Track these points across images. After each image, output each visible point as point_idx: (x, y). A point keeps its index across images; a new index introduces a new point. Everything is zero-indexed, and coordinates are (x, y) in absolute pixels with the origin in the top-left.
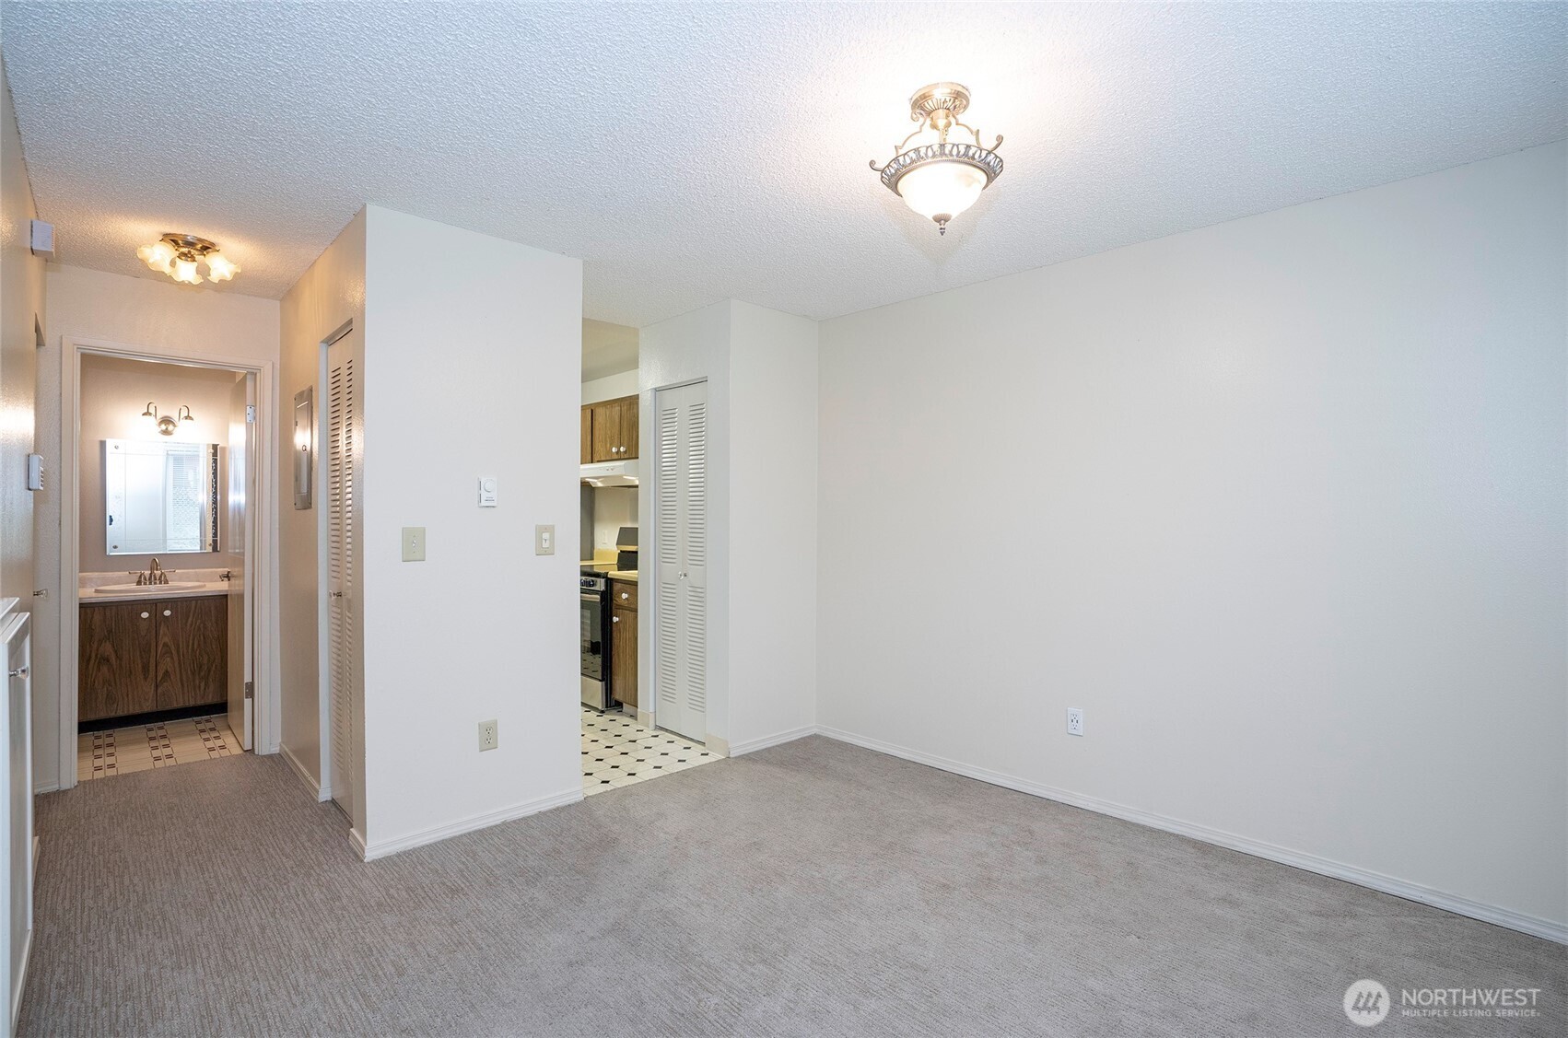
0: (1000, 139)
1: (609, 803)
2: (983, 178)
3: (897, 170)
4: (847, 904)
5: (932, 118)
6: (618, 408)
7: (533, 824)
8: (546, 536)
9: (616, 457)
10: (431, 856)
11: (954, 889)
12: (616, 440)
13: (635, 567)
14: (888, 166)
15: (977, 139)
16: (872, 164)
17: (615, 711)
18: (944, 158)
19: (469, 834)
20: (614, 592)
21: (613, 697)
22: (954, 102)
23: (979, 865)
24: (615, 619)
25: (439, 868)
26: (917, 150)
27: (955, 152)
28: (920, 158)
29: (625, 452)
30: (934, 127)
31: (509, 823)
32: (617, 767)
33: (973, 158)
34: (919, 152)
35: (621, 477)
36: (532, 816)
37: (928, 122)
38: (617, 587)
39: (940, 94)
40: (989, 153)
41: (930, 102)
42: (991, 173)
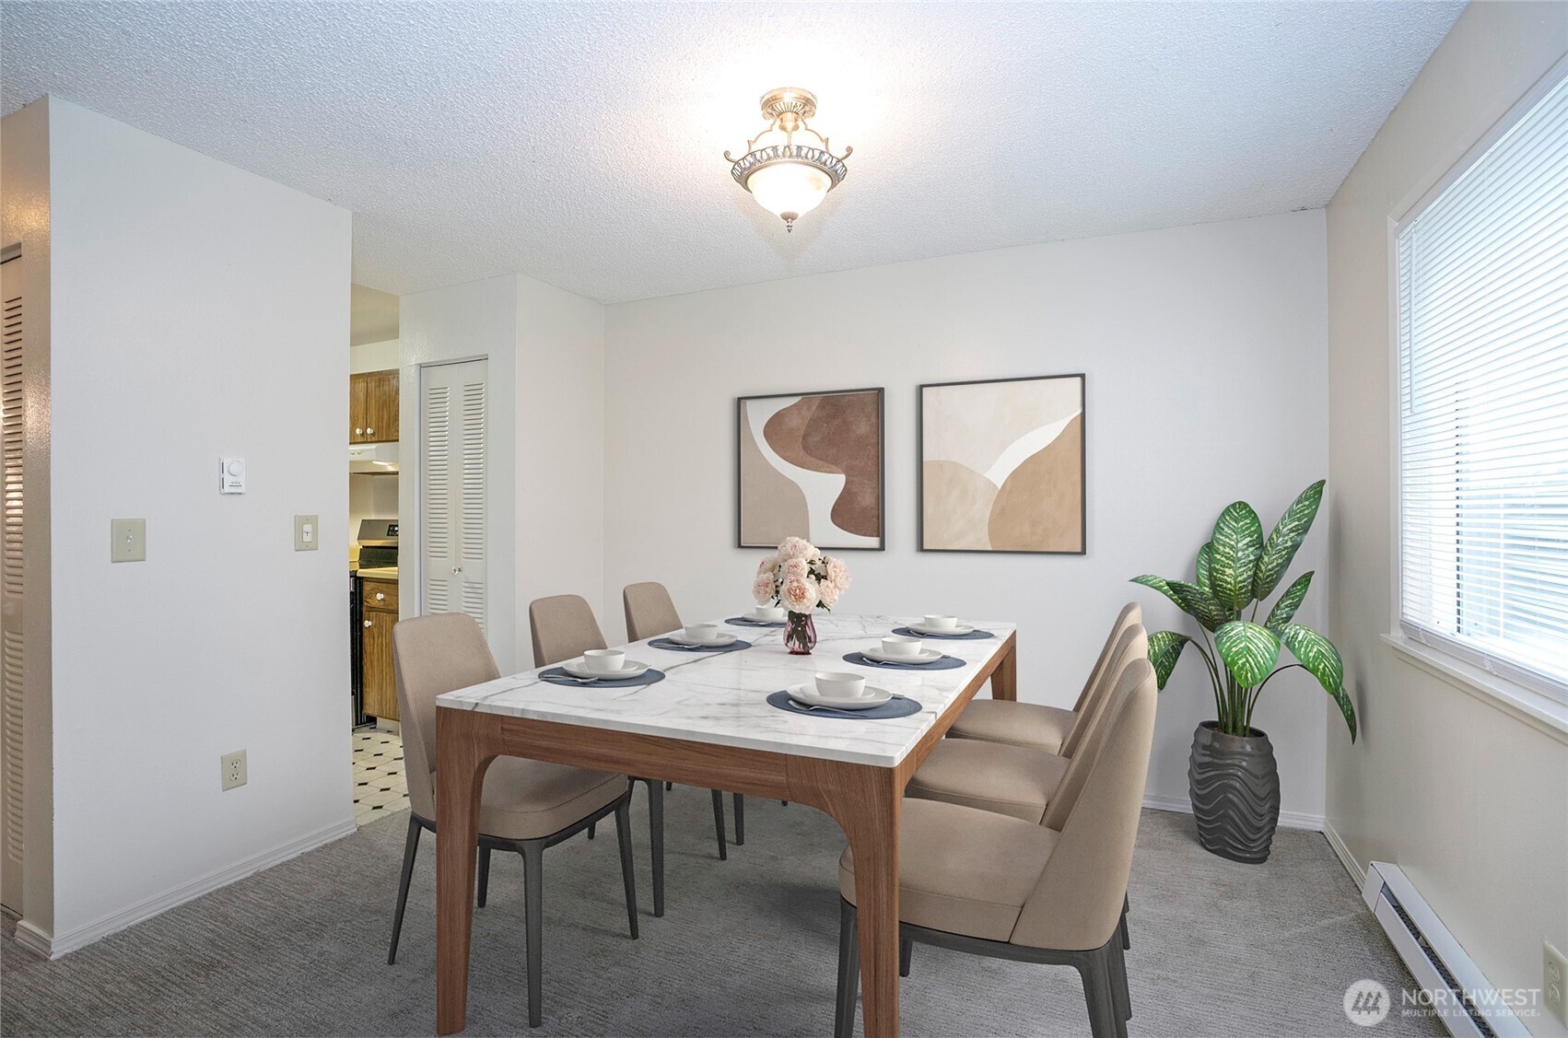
0: (850, 150)
1: (390, 830)
2: (827, 181)
3: (752, 164)
4: (685, 891)
5: (782, 119)
6: (364, 384)
7: (298, 869)
8: (307, 528)
9: (360, 439)
10: (160, 932)
11: (782, 859)
12: (360, 421)
13: (395, 563)
14: (743, 159)
15: (827, 147)
16: (726, 155)
17: (367, 728)
18: (800, 160)
19: (210, 894)
20: (365, 593)
21: (364, 711)
22: (804, 107)
23: (799, 834)
24: (367, 624)
25: (175, 943)
26: (775, 149)
27: (810, 155)
28: (776, 156)
29: (373, 434)
30: (783, 128)
31: (264, 872)
32: (388, 789)
33: (825, 164)
34: (777, 150)
35: (370, 462)
36: (293, 860)
37: (778, 122)
38: (367, 587)
39: (788, 98)
40: (839, 161)
41: (777, 105)
42: (836, 177)
